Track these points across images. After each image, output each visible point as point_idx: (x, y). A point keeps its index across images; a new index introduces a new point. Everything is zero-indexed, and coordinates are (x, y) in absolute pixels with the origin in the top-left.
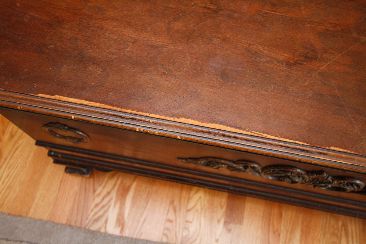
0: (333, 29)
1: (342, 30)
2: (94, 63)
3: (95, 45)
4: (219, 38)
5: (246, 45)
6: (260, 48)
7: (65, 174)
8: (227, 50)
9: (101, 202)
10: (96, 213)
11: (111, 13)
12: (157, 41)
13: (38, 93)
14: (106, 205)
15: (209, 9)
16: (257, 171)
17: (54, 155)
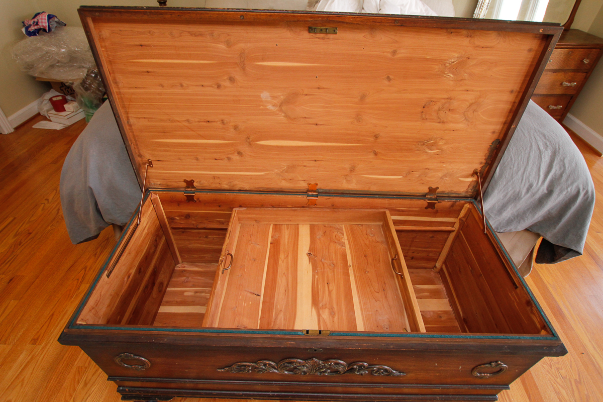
16: (274, 367)
17: (122, 390)
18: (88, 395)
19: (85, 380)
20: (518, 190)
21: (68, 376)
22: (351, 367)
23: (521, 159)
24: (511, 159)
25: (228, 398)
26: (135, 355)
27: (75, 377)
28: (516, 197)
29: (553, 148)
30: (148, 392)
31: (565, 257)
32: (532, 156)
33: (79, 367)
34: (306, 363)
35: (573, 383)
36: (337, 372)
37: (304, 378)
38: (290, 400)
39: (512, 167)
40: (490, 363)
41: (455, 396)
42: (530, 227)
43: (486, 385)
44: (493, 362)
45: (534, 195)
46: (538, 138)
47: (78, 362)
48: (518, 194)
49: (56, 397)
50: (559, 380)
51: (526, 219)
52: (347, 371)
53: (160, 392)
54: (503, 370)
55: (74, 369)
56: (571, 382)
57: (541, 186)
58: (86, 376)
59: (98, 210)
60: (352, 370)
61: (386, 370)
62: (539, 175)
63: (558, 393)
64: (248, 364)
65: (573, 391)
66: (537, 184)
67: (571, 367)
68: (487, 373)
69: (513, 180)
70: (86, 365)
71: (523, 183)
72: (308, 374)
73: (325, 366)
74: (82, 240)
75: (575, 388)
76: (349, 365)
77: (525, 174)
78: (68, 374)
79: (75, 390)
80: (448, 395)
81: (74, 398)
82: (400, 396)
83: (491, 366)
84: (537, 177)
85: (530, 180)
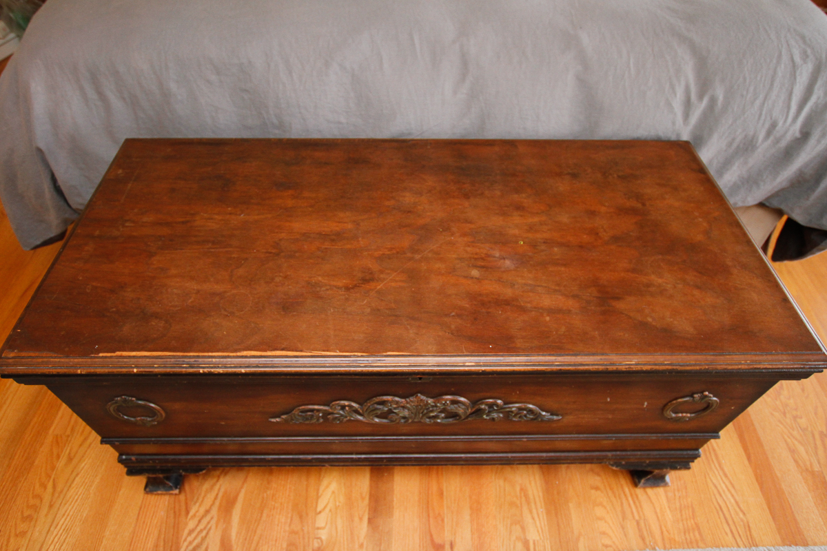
0: (389, 253)
1: (398, 253)
2: (156, 318)
3: (157, 301)
4: (280, 276)
5: (307, 279)
6: (320, 278)
7: (146, 495)
8: (288, 285)
9: (197, 525)
10: (190, 543)
11: (173, 271)
12: (218, 288)
13: (98, 354)
14: (205, 528)
15: (271, 253)
16: (356, 412)
17: (126, 459)
18: (74, 474)
19: (69, 454)
20: (751, 133)
21: (41, 450)
22: (477, 407)
23: (761, 78)
24: (745, 79)
25: (290, 466)
26: (138, 399)
27: (52, 449)
28: (748, 146)
29: (817, 59)
30: (167, 461)
31: (820, 247)
32: (780, 74)
33: (57, 435)
34: (407, 403)
35: (817, 436)
36: (455, 415)
37: (405, 429)
38: (385, 465)
39: (745, 93)
40: (692, 396)
41: (636, 453)
42: (768, 199)
43: (685, 432)
44: (697, 393)
45: (778, 141)
46: (792, 42)
47: (55, 428)
48: (752, 141)
49: (26, 479)
50: (795, 433)
51: (762, 184)
52: (471, 414)
53: (184, 459)
54: (712, 406)
55: (49, 439)
56: (813, 436)
57: (790, 125)
58: (69, 448)
59: (58, 190)
60: (479, 412)
61: (531, 411)
62: (789, 108)
63: (793, 451)
64: (316, 407)
65: (816, 448)
66: (785, 121)
67: (816, 414)
68: (687, 413)
69: (746, 116)
70: (68, 432)
71: (761, 122)
72: (410, 421)
73: (436, 406)
74: (38, 243)
75: (819, 443)
76: (475, 402)
77: (766, 105)
78: (41, 447)
79: (53, 468)
80: (625, 450)
81: (54, 480)
82: (552, 454)
83: (693, 400)
84: (786, 111)
85: (774, 115)
